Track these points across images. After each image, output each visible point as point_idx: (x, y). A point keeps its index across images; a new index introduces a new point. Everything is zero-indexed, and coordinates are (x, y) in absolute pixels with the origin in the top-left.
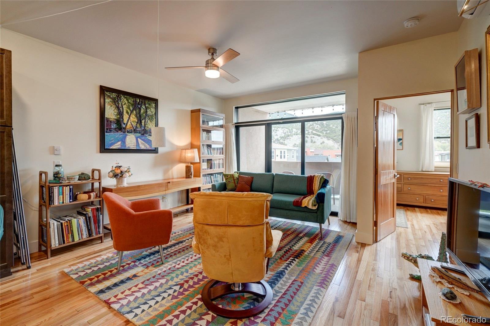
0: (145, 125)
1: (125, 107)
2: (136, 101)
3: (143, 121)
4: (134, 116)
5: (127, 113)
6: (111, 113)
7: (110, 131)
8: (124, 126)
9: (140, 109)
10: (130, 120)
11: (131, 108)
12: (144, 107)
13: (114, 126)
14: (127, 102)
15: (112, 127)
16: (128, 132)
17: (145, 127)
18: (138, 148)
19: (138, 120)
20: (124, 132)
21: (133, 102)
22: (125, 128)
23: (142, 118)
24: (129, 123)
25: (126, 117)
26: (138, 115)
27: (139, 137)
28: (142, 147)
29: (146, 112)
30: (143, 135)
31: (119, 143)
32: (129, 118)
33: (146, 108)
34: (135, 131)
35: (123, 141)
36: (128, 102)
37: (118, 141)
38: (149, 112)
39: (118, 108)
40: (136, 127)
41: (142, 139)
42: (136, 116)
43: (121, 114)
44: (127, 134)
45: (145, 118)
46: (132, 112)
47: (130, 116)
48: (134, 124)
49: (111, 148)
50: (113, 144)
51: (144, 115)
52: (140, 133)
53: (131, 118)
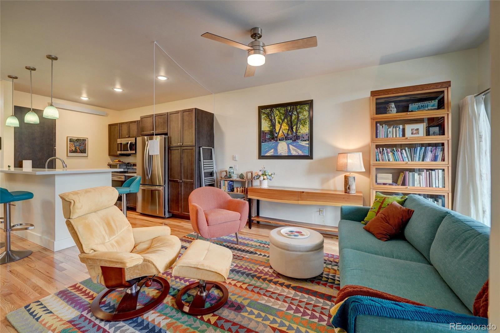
0: (297, 130)
1: (277, 118)
2: (287, 110)
3: (295, 127)
4: (285, 124)
5: (279, 122)
6: (266, 126)
7: (265, 141)
8: (276, 135)
9: (291, 116)
10: (282, 129)
11: (283, 118)
12: (295, 113)
13: (268, 136)
14: (278, 113)
15: (267, 137)
16: (280, 140)
17: (296, 132)
18: (289, 154)
19: (289, 127)
20: (276, 141)
21: (284, 111)
22: (276, 137)
23: (293, 124)
24: (281, 132)
25: (278, 127)
26: (289, 123)
27: (290, 144)
28: (294, 153)
29: (298, 117)
30: (295, 141)
31: (272, 150)
32: (281, 127)
33: (298, 114)
34: (286, 138)
35: (276, 150)
36: (280, 113)
37: (272, 149)
38: (301, 117)
39: (271, 120)
40: (288, 134)
41: (293, 145)
42: (287, 124)
43: (273, 125)
44: (279, 142)
45: (297, 124)
46: (283, 121)
47: (281, 125)
48: (285, 132)
49: (266, 155)
50: (267, 152)
51: (296, 120)
52: (291, 139)
53: (282, 126)
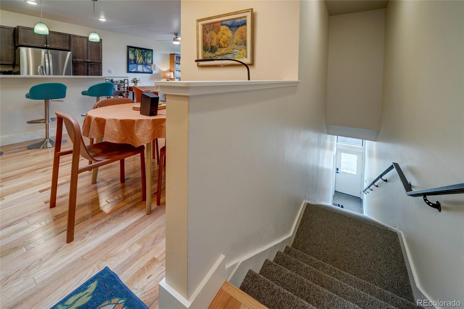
0: (146, 61)
1: (137, 54)
2: (142, 51)
3: (146, 60)
4: (141, 58)
5: (139, 56)
6: (131, 57)
7: (131, 64)
8: (137, 62)
9: (144, 54)
10: (140, 59)
11: (140, 54)
12: (146, 53)
13: (133, 62)
14: (138, 52)
15: (132, 62)
16: (139, 64)
17: (146, 62)
18: (143, 71)
19: (143, 59)
20: (137, 64)
22: (137, 63)
23: (145, 58)
24: (139, 61)
25: (138, 58)
26: (143, 57)
27: (144, 67)
28: (145, 71)
29: (147, 55)
30: (146, 65)
31: (135, 69)
32: (139, 58)
33: (147, 54)
34: (142, 64)
35: (137, 69)
36: (139, 52)
37: (135, 68)
38: (148, 56)
39: (134, 54)
40: (143, 62)
41: (145, 68)
42: (142, 57)
43: (136, 57)
45: (146, 58)
46: (141, 56)
47: (140, 57)
48: (142, 61)
49: (132, 71)
50: (132, 69)
51: (146, 57)
52: (144, 65)
53: (140, 58)
